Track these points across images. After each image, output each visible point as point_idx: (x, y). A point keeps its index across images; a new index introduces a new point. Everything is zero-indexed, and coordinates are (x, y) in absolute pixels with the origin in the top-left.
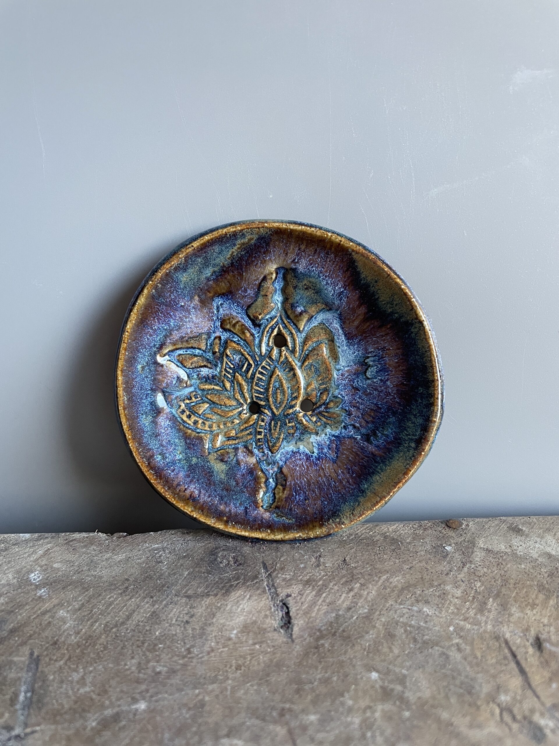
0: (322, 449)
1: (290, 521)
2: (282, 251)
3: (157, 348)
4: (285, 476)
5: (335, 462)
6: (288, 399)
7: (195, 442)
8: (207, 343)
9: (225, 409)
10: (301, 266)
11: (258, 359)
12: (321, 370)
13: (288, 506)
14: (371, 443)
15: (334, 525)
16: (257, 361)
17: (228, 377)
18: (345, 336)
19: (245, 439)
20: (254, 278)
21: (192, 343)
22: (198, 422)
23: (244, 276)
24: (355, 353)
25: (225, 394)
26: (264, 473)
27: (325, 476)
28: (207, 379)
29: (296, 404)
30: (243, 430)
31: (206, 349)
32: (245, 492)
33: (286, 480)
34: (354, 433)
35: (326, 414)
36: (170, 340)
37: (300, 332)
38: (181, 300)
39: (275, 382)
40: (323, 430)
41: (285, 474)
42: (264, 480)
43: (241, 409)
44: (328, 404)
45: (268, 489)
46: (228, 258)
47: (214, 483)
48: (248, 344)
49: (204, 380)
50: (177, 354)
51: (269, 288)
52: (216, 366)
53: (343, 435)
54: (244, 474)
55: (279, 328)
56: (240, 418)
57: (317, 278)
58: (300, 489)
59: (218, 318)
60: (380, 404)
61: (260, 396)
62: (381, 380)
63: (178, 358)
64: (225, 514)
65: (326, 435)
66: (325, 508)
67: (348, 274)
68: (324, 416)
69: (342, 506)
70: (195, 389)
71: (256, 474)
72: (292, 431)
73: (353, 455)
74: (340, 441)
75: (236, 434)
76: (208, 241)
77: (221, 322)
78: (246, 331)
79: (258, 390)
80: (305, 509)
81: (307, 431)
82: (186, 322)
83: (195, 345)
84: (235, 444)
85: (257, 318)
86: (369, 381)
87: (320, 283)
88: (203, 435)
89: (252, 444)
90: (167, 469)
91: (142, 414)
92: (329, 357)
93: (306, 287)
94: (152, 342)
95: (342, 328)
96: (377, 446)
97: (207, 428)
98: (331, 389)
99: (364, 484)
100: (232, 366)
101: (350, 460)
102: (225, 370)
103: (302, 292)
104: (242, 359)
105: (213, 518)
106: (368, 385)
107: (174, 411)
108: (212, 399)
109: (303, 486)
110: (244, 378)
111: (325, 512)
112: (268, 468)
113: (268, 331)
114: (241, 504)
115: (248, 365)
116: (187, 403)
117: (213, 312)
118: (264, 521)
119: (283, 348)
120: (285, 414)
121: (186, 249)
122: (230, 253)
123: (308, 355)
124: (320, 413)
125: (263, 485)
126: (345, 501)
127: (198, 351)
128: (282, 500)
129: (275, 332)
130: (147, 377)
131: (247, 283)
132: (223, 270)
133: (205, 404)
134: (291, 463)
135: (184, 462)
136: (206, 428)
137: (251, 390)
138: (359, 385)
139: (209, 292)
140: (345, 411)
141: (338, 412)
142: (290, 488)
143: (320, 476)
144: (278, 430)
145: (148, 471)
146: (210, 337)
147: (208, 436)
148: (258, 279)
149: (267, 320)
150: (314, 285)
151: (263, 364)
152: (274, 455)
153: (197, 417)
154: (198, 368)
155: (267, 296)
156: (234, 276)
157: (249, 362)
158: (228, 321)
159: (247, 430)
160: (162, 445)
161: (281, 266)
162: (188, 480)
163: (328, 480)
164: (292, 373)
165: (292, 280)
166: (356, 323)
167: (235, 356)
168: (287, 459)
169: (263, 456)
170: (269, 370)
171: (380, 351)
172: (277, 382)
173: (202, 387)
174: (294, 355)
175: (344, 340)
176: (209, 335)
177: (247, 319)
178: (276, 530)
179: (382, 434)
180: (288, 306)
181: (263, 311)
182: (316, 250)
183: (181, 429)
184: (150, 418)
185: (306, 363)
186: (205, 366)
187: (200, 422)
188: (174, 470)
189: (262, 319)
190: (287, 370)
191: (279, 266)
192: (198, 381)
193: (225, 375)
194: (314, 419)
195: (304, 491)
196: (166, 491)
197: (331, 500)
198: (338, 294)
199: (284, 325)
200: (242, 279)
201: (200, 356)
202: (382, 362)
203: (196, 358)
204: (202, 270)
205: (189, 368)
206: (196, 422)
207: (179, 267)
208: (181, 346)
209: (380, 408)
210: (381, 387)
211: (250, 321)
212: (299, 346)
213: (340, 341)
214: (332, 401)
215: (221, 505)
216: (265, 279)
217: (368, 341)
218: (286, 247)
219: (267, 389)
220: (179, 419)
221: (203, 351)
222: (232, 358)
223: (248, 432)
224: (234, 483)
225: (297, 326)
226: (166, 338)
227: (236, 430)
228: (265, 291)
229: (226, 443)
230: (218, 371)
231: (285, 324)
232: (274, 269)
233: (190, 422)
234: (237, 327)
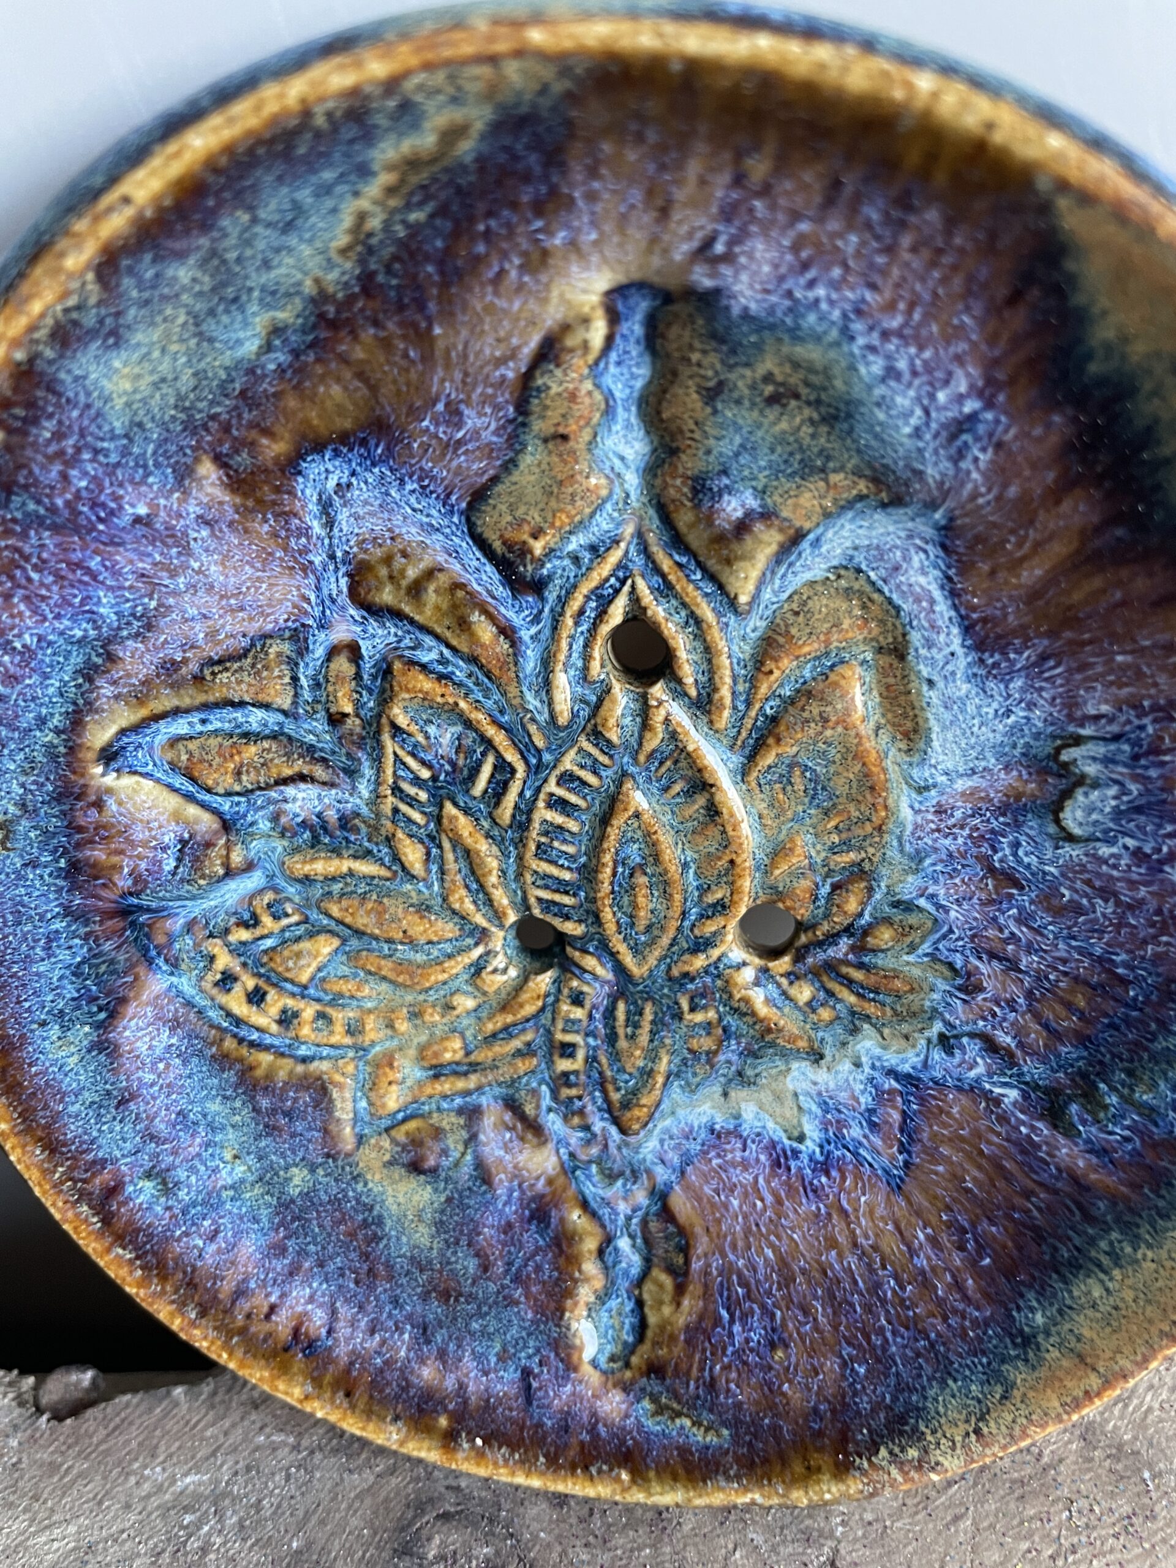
0: (841, 1124)
1: (711, 1439)
2: (636, 195)
3: (58, 732)
4: (682, 1231)
5: (897, 1187)
6: (684, 914)
7: (295, 1100)
8: (295, 679)
9: (411, 955)
10: (744, 277)
11: (540, 742)
12: (840, 786)
13: (702, 1369)
14: (1070, 1132)
15: (895, 1472)
16: (538, 751)
17: (410, 820)
18: (967, 630)
19: (505, 1073)
20: (489, 349)
21: (228, 684)
22: (296, 1015)
23: (440, 345)
24: (1008, 712)
25: (407, 895)
26: (595, 1215)
27: (855, 1245)
28: (319, 834)
29: (720, 933)
30: (494, 1035)
31: (295, 703)
32: (517, 1303)
33: (685, 1250)
34: (990, 1074)
35: (858, 975)
36: (114, 683)
37: (736, 612)
38: (128, 493)
39: (624, 842)
40: (844, 1044)
41: (682, 1218)
42: (590, 1244)
43: (480, 950)
44: (866, 932)
45: (613, 1283)
46: (344, 252)
47: (389, 1267)
48: (488, 675)
49: (307, 835)
50: (160, 739)
51: (573, 397)
52: (352, 773)
53: (938, 1074)
54: (509, 1225)
55: (635, 598)
56: (477, 988)
57: (837, 344)
58: (748, 1296)
59: (332, 557)
60: (1125, 965)
61: (557, 898)
62: (1138, 855)
63: (170, 755)
64: (441, 1402)
65: (858, 1065)
66: (855, 1393)
67: (1018, 319)
68: (849, 983)
69: (931, 1393)
70: (271, 877)
71: (562, 1221)
72: (706, 1043)
73: (980, 1167)
74: (922, 1101)
75: (468, 1054)
76: (211, 165)
77: (349, 575)
78: (476, 617)
79: (550, 877)
80: (770, 1389)
81: (773, 1044)
82: (175, 593)
83: (242, 691)
84: (467, 1093)
85: (524, 551)
86: (1072, 852)
87: (852, 368)
88: (325, 1066)
89: (535, 1092)
90: (186, 1234)
91: (43, 1024)
92: (878, 728)
93: (769, 389)
94: (26, 709)
95: (953, 594)
96: (1101, 1152)
97: (339, 1037)
98: (884, 871)
99: (1032, 1310)
100: (425, 774)
101: (968, 1191)
102: (396, 790)
103: (746, 417)
104: (467, 742)
105: (397, 1418)
106: (1069, 870)
107: (186, 984)
108: (348, 920)
109: (758, 1282)
110: (486, 824)
111: (858, 1413)
112: (608, 1193)
113: (581, 612)
114: (502, 1358)
115: (495, 767)
116: (243, 943)
117: (305, 532)
118: (602, 1430)
119: (658, 690)
120: (675, 972)
121: (97, 219)
122: (347, 221)
123: (774, 720)
124: (831, 967)
125: (591, 1267)
126: (945, 1372)
127: (256, 715)
128: (673, 1338)
129: (617, 613)
130: (33, 864)
131: (458, 376)
132: (322, 316)
133: (322, 938)
134: (706, 1178)
135: (258, 1190)
136: (334, 1039)
137: (519, 875)
138: (1020, 862)
139: (267, 432)
140: (948, 973)
141: (916, 972)
142: (706, 1286)
143: (832, 1243)
144: (644, 1037)
145: (108, 1250)
146: (303, 651)
147: (350, 1068)
148: (513, 355)
149: (576, 559)
150: (815, 379)
151: (569, 763)
152: (632, 1139)
153: (293, 995)
154: (268, 787)
155: (564, 438)
156: (386, 344)
157: (499, 756)
158: (383, 572)
159: (511, 1036)
160: (152, 1137)
161: (636, 275)
162: (280, 1265)
163: (872, 1271)
164: (701, 801)
165: (695, 357)
166: (1032, 574)
167: (432, 730)
168: (687, 1160)
169: (588, 1143)
170: (597, 790)
171: (1146, 721)
172: (633, 841)
173: (302, 868)
174: (711, 722)
175: (960, 652)
176: (299, 637)
177: (473, 556)
178: (652, 1474)
179: (1127, 1100)
180: (677, 489)
181: (550, 515)
182: (836, 185)
183: (226, 1056)
184: (83, 1032)
185: (768, 759)
186: (302, 778)
187: (309, 1012)
188: (216, 1232)
189: (550, 553)
190: (677, 788)
191: (621, 278)
192: (280, 845)
193: (396, 810)
194: (804, 992)
195: (763, 1307)
196: (193, 1324)
197: (881, 1361)
198: (944, 426)
199: (657, 580)
200: (428, 358)
201: (274, 736)
202: (1153, 773)
203: (253, 749)
204: (210, 326)
205: (228, 794)
206: (287, 1019)
207: (75, 323)
208: (175, 702)
209: (1124, 982)
210: (1133, 884)
211: (489, 568)
212: (735, 678)
213: (939, 657)
214: (888, 921)
215: (422, 1361)
216: (550, 350)
217: (1083, 667)
218: (663, 167)
219: (589, 873)
220: (211, 1014)
221: (285, 713)
222: (420, 738)
223: (517, 1043)
224: (472, 1265)
225: (721, 587)
226: (90, 680)
227: (463, 1038)
228: (553, 416)
229: (429, 1090)
230: (366, 794)
231: (663, 576)
232: (595, 299)
233: (264, 1018)
234: (431, 596)
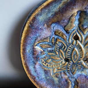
2: (81, 4)
3: (33, 44)
4: (78, 82)
6: (79, 58)
7: (48, 72)
9: (57, 61)
20: (68, 15)
21: (45, 40)
23: (64, 15)
25: (57, 56)
26: (71, 81)
28: (50, 51)
29: (81, 59)
30: (63, 67)
37: (84, 35)
38: (40, 26)
43: (62, 60)
45: (72, 86)
47: (55, 84)
48: (64, 39)
50: (40, 44)
52: (53, 47)
54: (64, 81)
55: (76, 34)
56: (62, 63)
59: (53, 31)
61: (68, 56)
63: (40, 46)
70: (47, 55)
71: (68, 81)
72: (80, 68)
75: (61, 68)
78: (64, 35)
81: (85, 68)
82: (42, 34)
83: (46, 41)
85: (68, 30)
88: (50, 69)
89: (66, 71)
90: (40, 82)
91: (30, 65)
94: (31, 42)
100: (59, 47)
102: (56, 48)
104: (62, 45)
107: (40, 63)
108: (52, 58)
109: (84, 86)
110: (63, 51)
112: (72, 79)
113: (72, 35)
115: (64, 46)
116: (44, 60)
117: (52, 29)
120: (78, 62)
121: (41, 6)
122: (59, 6)
123: (87, 43)
125: (70, 85)
127: (47, 43)
130: (30, 53)
131: (65, 18)
132: (56, 13)
133: (50, 59)
134: (79, 78)
135: (45, 78)
137: (65, 55)
139: (50, 22)
145: (34, 83)
147: (52, 69)
148: (69, 16)
149: (72, 31)
151: (70, 46)
152: (74, 75)
153: (48, 63)
154: (47, 48)
155: (72, 22)
156: (60, 15)
158: (57, 32)
160: (38, 74)
162: (47, 84)
164: (80, 49)
169: (70, 75)
170: (72, 48)
172: (75, 52)
173: (49, 54)
174: (82, 43)
176: (50, 37)
177: (64, 31)
180: (81, 26)
181: (70, 28)
183: (43, 68)
184: (33, 66)
185: (86, 46)
186: (49, 47)
187: (49, 65)
189: (70, 30)
191: (78, 10)
192: (47, 52)
204: (48, 14)
206: (47, 65)
207: (38, 14)
208: (41, 42)
211: (65, 32)
212: (84, 40)
216: (72, 16)
220: (42, 65)
223: (65, 68)
224: (61, 84)
225: (83, 33)
226: (36, 40)
228: (72, 20)
229: (58, 71)
231: (79, 32)
232: (76, 12)
233: (46, 65)
234: (60, 34)
